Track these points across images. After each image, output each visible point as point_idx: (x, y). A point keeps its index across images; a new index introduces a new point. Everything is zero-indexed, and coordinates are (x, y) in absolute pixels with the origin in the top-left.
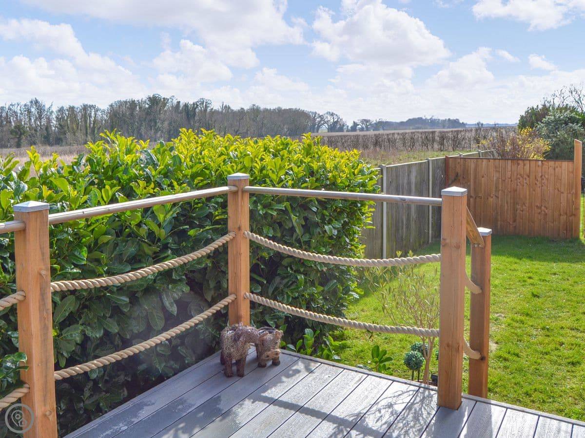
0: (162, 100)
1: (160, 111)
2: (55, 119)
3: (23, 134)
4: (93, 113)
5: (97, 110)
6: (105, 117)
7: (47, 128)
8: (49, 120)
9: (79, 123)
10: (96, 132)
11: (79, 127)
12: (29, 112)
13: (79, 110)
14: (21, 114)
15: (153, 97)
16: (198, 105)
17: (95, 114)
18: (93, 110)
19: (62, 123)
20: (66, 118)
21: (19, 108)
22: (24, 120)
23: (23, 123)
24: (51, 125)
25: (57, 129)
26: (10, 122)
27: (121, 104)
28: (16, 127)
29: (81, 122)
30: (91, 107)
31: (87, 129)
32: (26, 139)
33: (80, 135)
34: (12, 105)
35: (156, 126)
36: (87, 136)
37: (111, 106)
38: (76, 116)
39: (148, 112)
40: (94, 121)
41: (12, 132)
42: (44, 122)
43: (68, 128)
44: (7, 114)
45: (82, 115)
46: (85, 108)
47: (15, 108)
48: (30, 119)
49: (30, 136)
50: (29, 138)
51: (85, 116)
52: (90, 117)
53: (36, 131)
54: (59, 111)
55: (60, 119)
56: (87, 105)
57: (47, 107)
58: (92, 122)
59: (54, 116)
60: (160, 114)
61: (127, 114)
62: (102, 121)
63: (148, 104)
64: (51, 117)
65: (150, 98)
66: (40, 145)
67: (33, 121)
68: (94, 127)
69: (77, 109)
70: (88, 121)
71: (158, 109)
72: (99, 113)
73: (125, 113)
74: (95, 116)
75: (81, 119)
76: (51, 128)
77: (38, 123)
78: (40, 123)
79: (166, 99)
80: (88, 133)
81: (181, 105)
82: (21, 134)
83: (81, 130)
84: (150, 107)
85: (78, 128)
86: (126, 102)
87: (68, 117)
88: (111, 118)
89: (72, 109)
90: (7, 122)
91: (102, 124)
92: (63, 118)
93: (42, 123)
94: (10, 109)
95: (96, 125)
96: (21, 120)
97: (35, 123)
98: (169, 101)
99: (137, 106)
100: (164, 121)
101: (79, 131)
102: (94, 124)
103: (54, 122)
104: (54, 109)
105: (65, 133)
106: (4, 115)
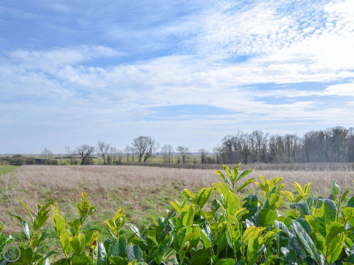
0: (343, 131)
1: (342, 139)
2: (269, 145)
3: (249, 155)
4: (293, 142)
5: (296, 139)
6: (302, 143)
7: (264, 150)
8: (265, 146)
9: (284, 148)
10: (296, 154)
11: (284, 150)
12: (252, 141)
13: (284, 139)
14: (248, 141)
15: (337, 129)
17: (295, 142)
18: (294, 139)
19: (273, 148)
20: (275, 144)
22: (250, 146)
23: (248, 148)
24: (266, 150)
25: (270, 152)
26: (241, 147)
27: (314, 134)
28: (244, 150)
29: (286, 147)
30: (292, 136)
31: (289, 152)
32: (250, 158)
33: (285, 157)
34: (242, 136)
35: (339, 150)
36: (289, 157)
37: (306, 136)
38: (282, 143)
39: (333, 140)
41: (242, 153)
42: (262, 147)
43: (277, 151)
44: (239, 141)
45: (286, 142)
46: (288, 137)
47: (243, 138)
48: (253, 145)
49: (253, 156)
50: (252, 158)
51: (288, 143)
52: (292, 144)
53: (256, 153)
54: (271, 140)
55: (272, 145)
56: (289, 135)
57: (264, 136)
59: (268, 143)
60: (342, 141)
61: (318, 141)
62: (300, 146)
63: (332, 134)
64: (266, 144)
65: (334, 130)
66: (259, 162)
68: (294, 151)
70: (291, 147)
71: (340, 138)
72: (298, 141)
73: (316, 141)
75: (285, 145)
77: (258, 148)
78: (259, 147)
79: (347, 130)
80: (291, 155)
82: (247, 155)
83: (285, 152)
84: (334, 136)
85: (283, 151)
86: (316, 133)
87: (277, 144)
88: (306, 144)
89: (279, 138)
90: (239, 147)
91: (300, 148)
93: (261, 148)
94: (240, 138)
96: (247, 146)
97: (256, 148)
98: (349, 132)
99: (324, 136)
100: (345, 147)
102: (294, 148)
103: (268, 147)
104: (268, 138)
105: (275, 155)
106: (237, 142)
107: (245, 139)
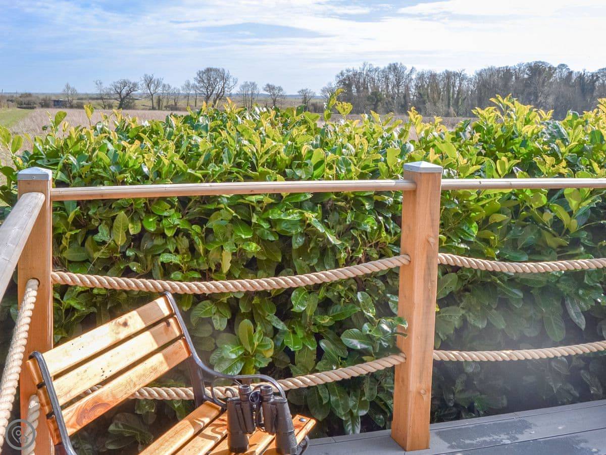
0: (547, 69)
1: (543, 83)
2: (414, 87)
3: (380, 101)
4: (457, 83)
5: (462, 80)
6: (471, 87)
7: (406, 96)
8: (407, 88)
9: (440, 93)
10: (460, 103)
11: (441, 97)
12: (387, 78)
13: (441, 78)
14: (379, 80)
15: (535, 66)
16: (598, 78)
17: (460, 84)
18: (458, 79)
19: (422, 92)
20: (426, 86)
21: (376, 74)
22: (381, 86)
23: (380, 90)
24: (409, 94)
25: (415, 97)
26: (367, 88)
27: (492, 72)
28: (372, 93)
29: (443, 91)
30: (456, 75)
31: (449, 100)
32: (383, 106)
33: (441, 106)
34: (370, 71)
35: (536, 100)
36: (449, 107)
37: (480, 74)
38: (437, 85)
39: (527, 83)
40: (459, 92)
41: (369, 98)
42: (402, 89)
43: (428, 97)
44: (364, 80)
45: (445, 84)
46: (449, 76)
47: (373, 75)
48: (388, 86)
49: (387, 103)
50: (385, 106)
51: (448, 86)
52: (454, 86)
53: (393, 98)
54: (419, 78)
55: (420, 87)
56: (451, 72)
57: (407, 72)
58: (456, 92)
59: (413, 84)
60: (543, 86)
61: (500, 84)
62: (468, 91)
63: (527, 74)
64: (409, 85)
65: (530, 67)
66: (397, 113)
67: (390, 88)
68: (458, 98)
69: (439, 77)
70: (452, 91)
71: (541, 80)
72: (465, 83)
73: (498, 85)
74: (460, 85)
75: (444, 88)
76: (409, 96)
77: (396, 91)
78: (398, 90)
79: (553, 68)
80: (451, 104)
81: (574, 77)
82: (378, 101)
83: (442, 100)
84: (530, 78)
85: (439, 98)
86: (498, 71)
87: (428, 87)
88: (479, 89)
89: (433, 76)
90: (364, 88)
91: (468, 94)
92: (423, 86)
93: (400, 91)
94: (367, 75)
95: (460, 96)
96: (378, 87)
97: (393, 90)
98: (557, 71)
99: (513, 76)
100: (549, 95)
101: (441, 101)
102: (458, 94)
103: (413, 90)
104: (414, 76)
105: (424, 103)
106: (361, 81)
107: (375, 76)
